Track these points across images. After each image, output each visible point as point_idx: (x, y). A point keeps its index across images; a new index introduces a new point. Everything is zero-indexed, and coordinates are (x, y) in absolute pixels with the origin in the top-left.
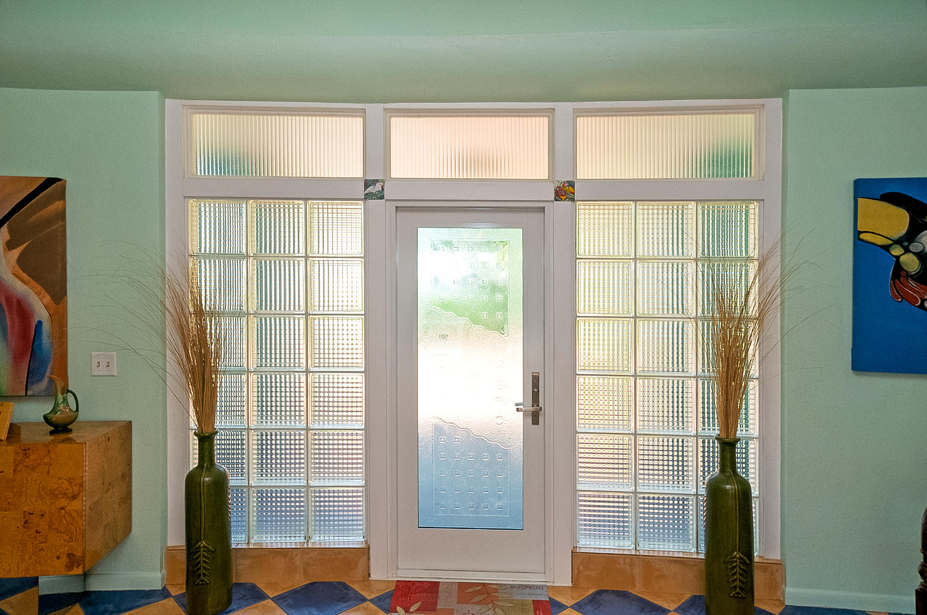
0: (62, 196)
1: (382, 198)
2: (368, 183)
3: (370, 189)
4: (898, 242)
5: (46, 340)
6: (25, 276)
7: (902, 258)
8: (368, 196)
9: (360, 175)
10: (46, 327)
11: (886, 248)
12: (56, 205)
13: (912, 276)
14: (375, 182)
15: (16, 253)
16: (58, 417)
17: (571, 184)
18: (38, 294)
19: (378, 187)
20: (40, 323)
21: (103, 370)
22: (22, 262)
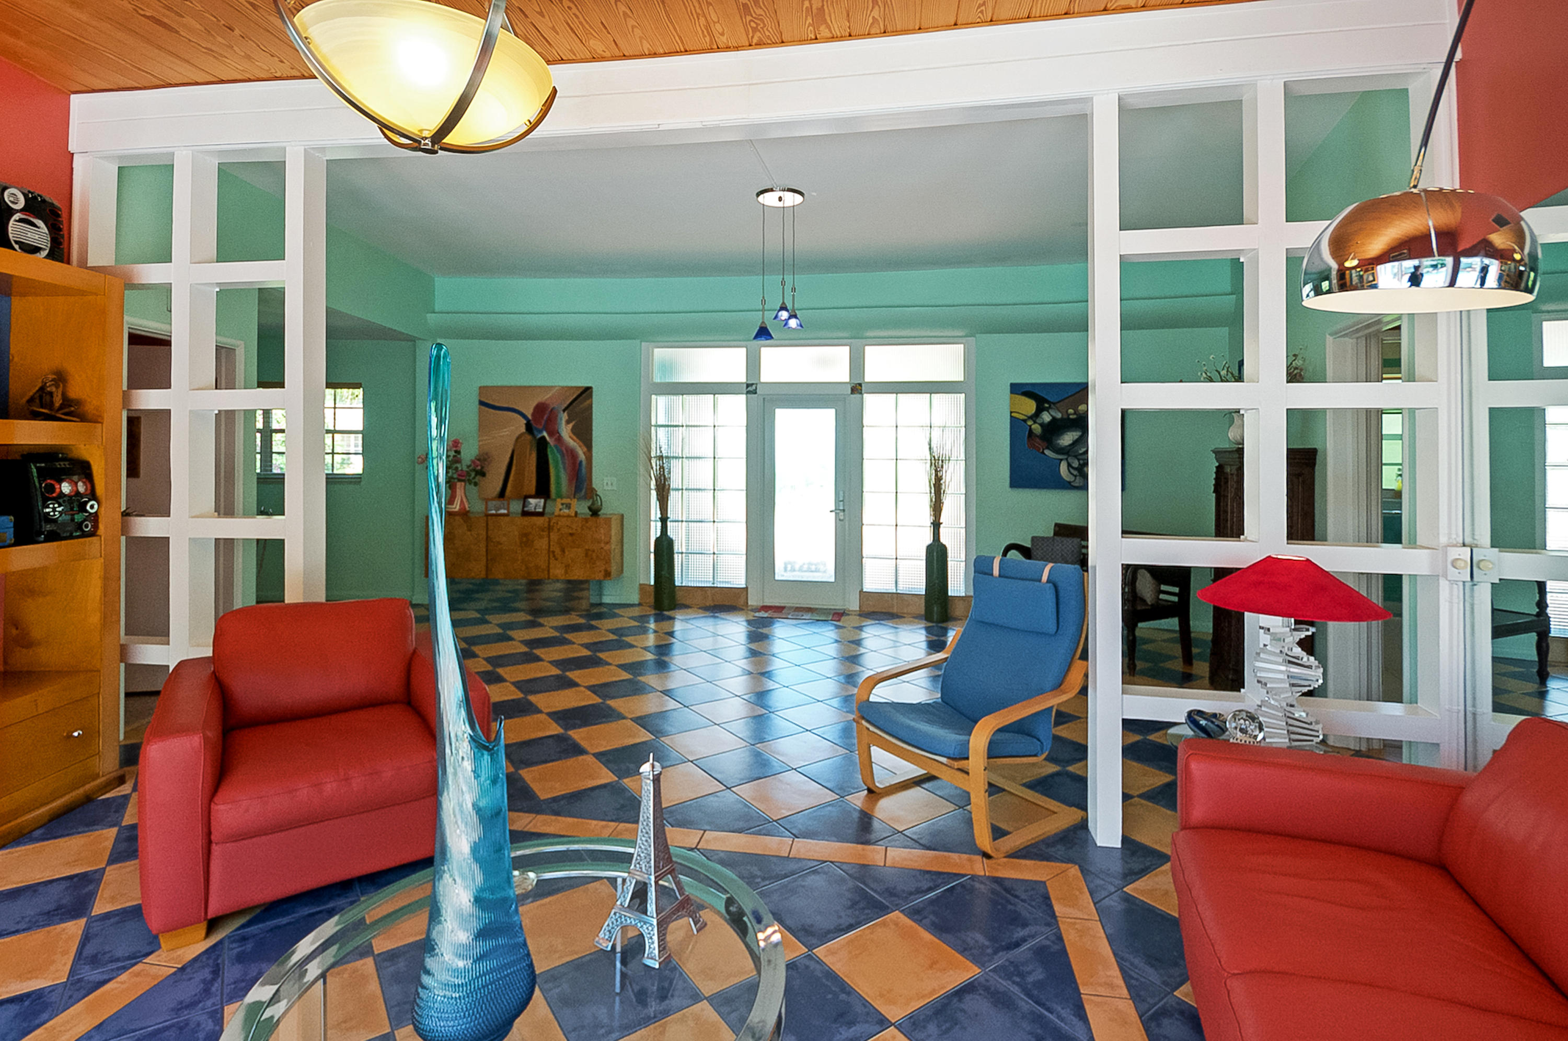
0: (591, 396)
1: (756, 393)
2: (748, 385)
3: (750, 389)
4: (1031, 418)
5: (584, 470)
6: (575, 438)
7: (1033, 427)
8: (748, 393)
9: (744, 380)
10: (584, 463)
11: (1025, 421)
12: (588, 402)
13: (1038, 436)
14: (752, 384)
15: (570, 426)
16: (594, 507)
17: (860, 385)
18: (580, 446)
19: (754, 387)
20: (581, 462)
21: (610, 488)
22: (573, 430)
